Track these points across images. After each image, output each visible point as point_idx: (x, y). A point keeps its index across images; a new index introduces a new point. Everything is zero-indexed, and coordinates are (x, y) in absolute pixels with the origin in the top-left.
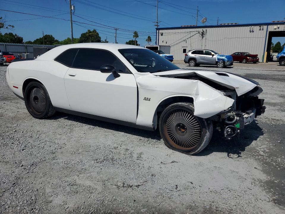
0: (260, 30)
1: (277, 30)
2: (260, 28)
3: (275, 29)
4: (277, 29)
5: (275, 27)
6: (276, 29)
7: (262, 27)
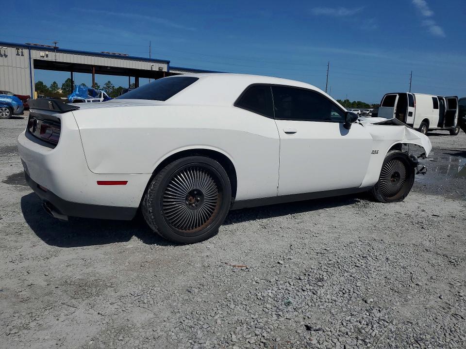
0: (18, 54)
1: (45, 59)
2: (18, 51)
3: (41, 56)
4: (45, 56)
5: (42, 53)
6: (43, 57)
7: (20, 50)
